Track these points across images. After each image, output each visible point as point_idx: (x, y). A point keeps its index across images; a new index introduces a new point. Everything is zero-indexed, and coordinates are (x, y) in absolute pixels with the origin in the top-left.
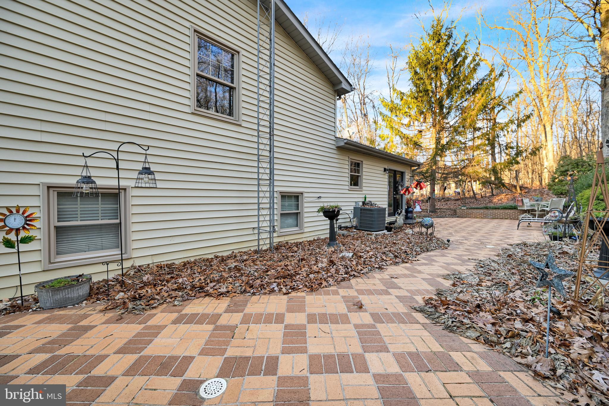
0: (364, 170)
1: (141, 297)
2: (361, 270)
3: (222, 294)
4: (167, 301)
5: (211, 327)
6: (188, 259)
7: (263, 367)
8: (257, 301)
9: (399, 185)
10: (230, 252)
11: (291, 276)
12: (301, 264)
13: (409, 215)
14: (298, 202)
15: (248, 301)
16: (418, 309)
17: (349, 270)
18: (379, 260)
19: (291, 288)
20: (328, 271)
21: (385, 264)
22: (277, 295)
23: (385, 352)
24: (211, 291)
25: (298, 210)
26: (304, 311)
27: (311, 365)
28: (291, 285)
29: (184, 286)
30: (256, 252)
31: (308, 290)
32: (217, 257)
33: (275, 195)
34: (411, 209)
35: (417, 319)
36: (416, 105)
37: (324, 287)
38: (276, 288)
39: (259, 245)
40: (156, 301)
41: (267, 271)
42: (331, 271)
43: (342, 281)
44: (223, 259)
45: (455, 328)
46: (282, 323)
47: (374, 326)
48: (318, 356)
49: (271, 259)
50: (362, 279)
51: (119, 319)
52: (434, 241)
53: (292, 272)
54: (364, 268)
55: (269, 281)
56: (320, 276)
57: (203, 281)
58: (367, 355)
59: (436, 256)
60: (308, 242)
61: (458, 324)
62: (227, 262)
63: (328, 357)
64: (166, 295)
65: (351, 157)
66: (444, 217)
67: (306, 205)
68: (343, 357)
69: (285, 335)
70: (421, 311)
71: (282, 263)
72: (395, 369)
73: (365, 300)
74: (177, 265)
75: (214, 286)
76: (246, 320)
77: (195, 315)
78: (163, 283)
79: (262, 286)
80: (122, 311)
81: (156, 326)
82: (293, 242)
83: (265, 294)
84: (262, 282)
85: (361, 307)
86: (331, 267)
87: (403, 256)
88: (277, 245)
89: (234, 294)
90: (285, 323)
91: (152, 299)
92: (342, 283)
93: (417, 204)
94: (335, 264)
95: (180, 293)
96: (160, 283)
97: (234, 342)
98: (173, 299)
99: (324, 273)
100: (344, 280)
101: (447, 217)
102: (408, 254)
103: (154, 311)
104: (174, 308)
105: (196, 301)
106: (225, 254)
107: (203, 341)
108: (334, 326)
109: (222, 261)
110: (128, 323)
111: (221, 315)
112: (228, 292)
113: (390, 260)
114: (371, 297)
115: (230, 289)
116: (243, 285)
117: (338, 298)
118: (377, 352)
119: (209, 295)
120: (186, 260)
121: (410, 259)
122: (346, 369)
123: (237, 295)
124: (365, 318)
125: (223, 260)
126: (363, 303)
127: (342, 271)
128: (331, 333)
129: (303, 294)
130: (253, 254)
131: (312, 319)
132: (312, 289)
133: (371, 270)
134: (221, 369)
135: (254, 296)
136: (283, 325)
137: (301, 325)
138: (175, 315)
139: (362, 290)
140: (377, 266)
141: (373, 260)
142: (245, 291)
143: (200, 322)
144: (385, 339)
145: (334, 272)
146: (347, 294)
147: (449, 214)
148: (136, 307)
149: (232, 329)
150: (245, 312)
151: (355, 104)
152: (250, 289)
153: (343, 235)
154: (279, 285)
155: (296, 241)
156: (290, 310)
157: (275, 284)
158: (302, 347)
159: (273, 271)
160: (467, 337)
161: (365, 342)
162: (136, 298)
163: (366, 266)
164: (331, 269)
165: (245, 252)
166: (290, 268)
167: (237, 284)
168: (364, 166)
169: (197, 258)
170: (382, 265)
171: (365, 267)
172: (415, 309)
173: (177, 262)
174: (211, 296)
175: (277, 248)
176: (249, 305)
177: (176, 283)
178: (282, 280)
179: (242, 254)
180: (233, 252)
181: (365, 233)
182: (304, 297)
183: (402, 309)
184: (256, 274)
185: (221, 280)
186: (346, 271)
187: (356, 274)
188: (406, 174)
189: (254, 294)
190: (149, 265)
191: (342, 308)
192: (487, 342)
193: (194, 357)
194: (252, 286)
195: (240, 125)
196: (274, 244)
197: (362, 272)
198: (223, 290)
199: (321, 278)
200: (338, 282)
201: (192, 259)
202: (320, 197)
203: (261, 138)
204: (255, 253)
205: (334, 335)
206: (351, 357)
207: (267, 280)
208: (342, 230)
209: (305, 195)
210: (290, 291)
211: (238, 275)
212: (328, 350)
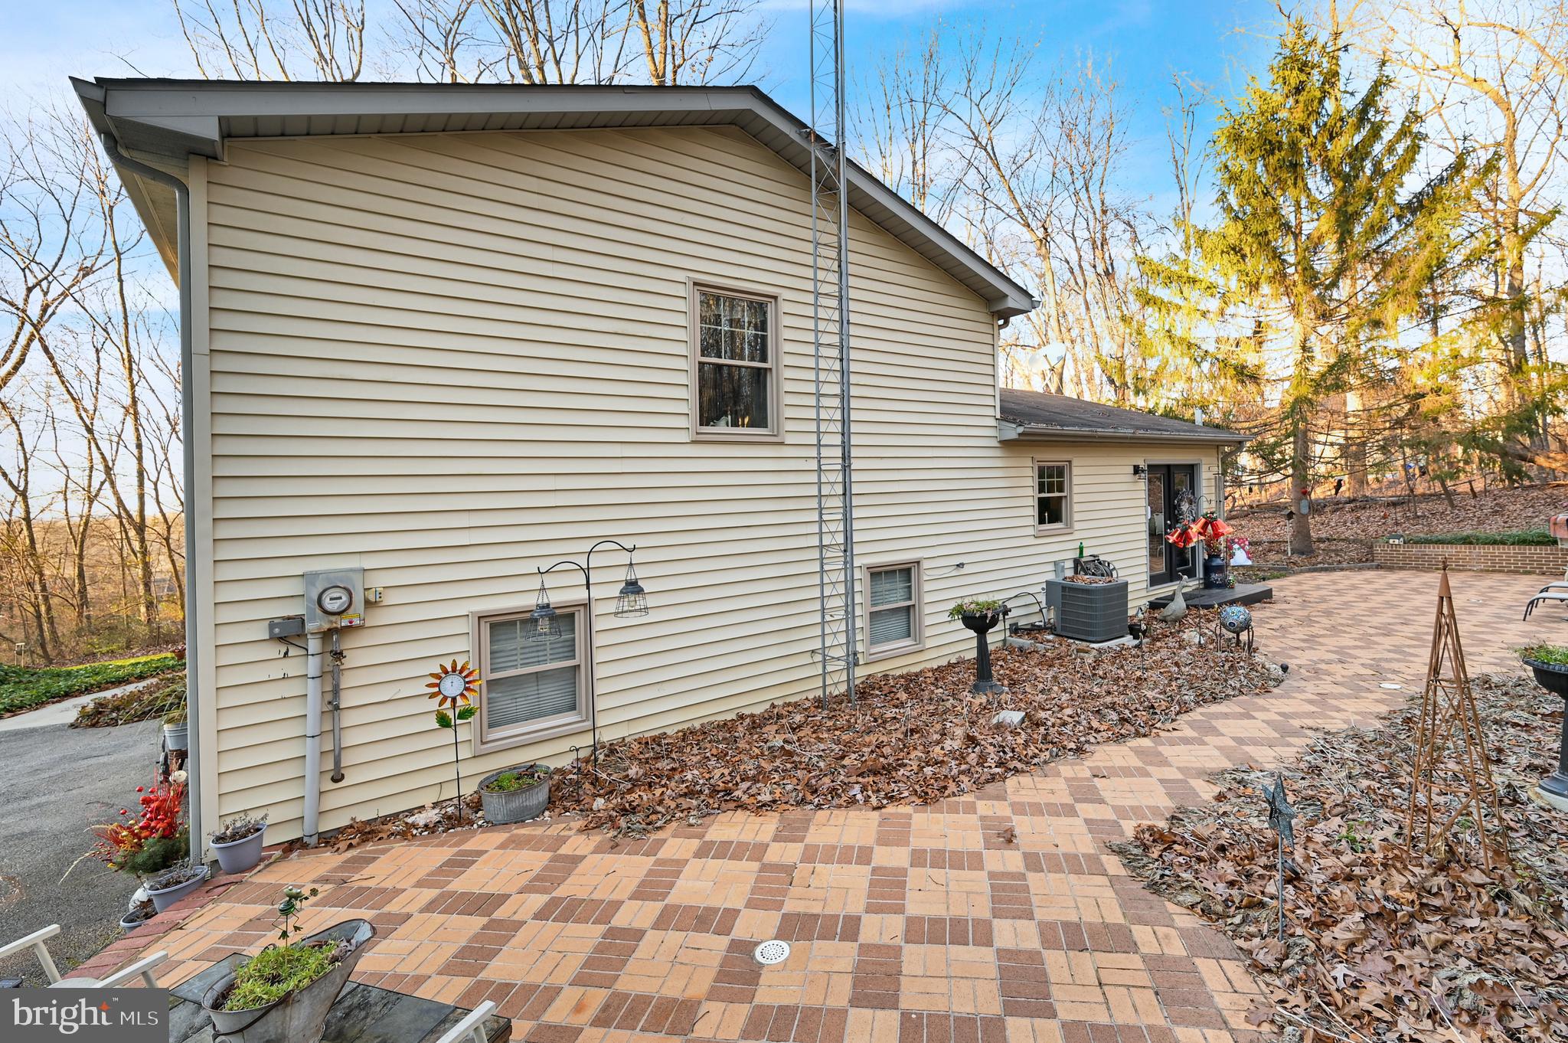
0: (1075, 480)
1: (634, 808)
2: (1035, 756)
3: (764, 805)
4: (677, 815)
5: (755, 866)
6: (689, 725)
7: (839, 930)
8: (825, 822)
9: (1181, 500)
10: (767, 706)
11: (888, 770)
12: (910, 741)
13: (1215, 576)
14: (909, 580)
15: (810, 820)
16: (1115, 848)
17: (1008, 757)
18: (1081, 728)
19: (886, 797)
20: (962, 758)
21: (1092, 740)
22: (861, 810)
23: (1027, 919)
24: (745, 798)
25: (910, 598)
26: (907, 844)
27: (907, 931)
28: (888, 789)
29: (698, 788)
30: (819, 703)
31: (918, 801)
32: (742, 717)
33: (857, 575)
34: (1218, 562)
35: (1107, 866)
36: (1235, 268)
37: (949, 796)
38: (859, 797)
39: (824, 686)
40: (660, 816)
41: (843, 758)
42: (968, 759)
43: (987, 781)
44: (754, 722)
45: (1164, 886)
46: (869, 863)
47: (1023, 877)
48: (920, 920)
49: (850, 727)
50: (1030, 779)
51: (614, 847)
52: (1240, 672)
53: (891, 760)
54: (1041, 751)
55: (846, 780)
56: (944, 771)
57: (729, 778)
58: (996, 922)
59: (1226, 716)
60: (933, 671)
61: (1171, 881)
62: (764, 730)
63: (936, 922)
64: (673, 805)
65: (1039, 456)
66: (1334, 570)
67: (927, 587)
68: (958, 923)
69: (872, 884)
70: (1121, 852)
71: (872, 738)
72: (1033, 943)
73: (1022, 825)
74: (671, 737)
75: (748, 789)
76: (809, 856)
77: (726, 844)
78: (663, 782)
79: (833, 791)
80: (612, 833)
81: (673, 860)
82: (898, 673)
83: (839, 806)
84: (833, 781)
85: (1010, 841)
86: (970, 750)
87: (1143, 716)
88: (862, 683)
89: (786, 807)
90: (873, 865)
91: (653, 813)
92: (987, 786)
93: (1236, 546)
94: (978, 744)
95: (694, 802)
96: (657, 780)
97: (794, 891)
98: (686, 813)
99: (953, 763)
100: (993, 778)
101: (1342, 569)
102: (1156, 713)
103: (660, 835)
104: (691, 829)
105: (722, 817)
106: (758, 710)
107: (748, 888)
108: (953, 873)
109: (754, 728)
110: (628, 853)
111: (768, 845)
112: (774, 801)
113: (1108, 729)
114: (1037, 819)
115: (777, 795)
116: (799, 787)
117: (973, 819)
118: (1014, 918)
119: (741, 806)
120: (685, 726)
121: (1158, 725)
122: (960, 939)
123: (791, 808)
124: (1012, 861)
125: (756, 724)
126: (1017, 832)
127: (992, 758)
128: (947, 885)
129: (909, 809)
130: (813, 709)
131: (918, 858)
132: (926, 799)
133: (1057, 755)
134: (780, 929)
135: (820, 812)
136: (869, 868)
137: (898, 869)
138: (695, 843)
139: (1022, 804)
140: (1072, 745)
141: (1067, 730)
142: (803, 802)
143: (737, 857)
144: (1034, 899)
145: (976, 760)
146: (990, 813)
147: (1352, 560)
148: (633, 827)
149: (789, 869)
150: (807, 841)
151: (1079, 245)
152: (812, 797)
153: (1021, 649)
154: (864, 789)
155: (905, 671)
156: (883, 841)
157: (857, 787)
158: (897, 904)
159: (853, 756)
160: (1178, 904)
161: (1000, 903)
162: (627, 810)
163: (1047, 746)
164: (968, 754)
165: (796, 705)
166: (887, 750)
167: (789, 787)
168: (1075, 471)
169: (705, 721)
170: (1088, 742)
171: (1044, 747)
172: (1110, 847)
173: (670, 732)
174: (746, 808)
175: (864, 692)
176: (812, 829)
177: (683, 782)
178: (871, 779)
179: (790, 709)
180: (773, 706)
181: (1074, 647)
182: (910, 817)
183: (1086, 845)
184: (822, 764)
185: (760, 776)
186: (1000, 758)
187: (1019, 766)
188: (1204, 468)
189: (819, 807)
190: (624, 738)
191: (974, 841)
192: (1206, 912)
193: (739, 911)
194: (816, 791)
195: (782, 444)
196: (857, 682)
197: (1036, 760)
198: (766, 797)
199: (946, 776)
200: (979, 785)
201: (697, 725)
202: (960, 566)
203: (827, 473)
204: (817, 707)
205: (951, 888)
206: (970, 924)
207: (842, 777)
208: (1020, 637)
209: (925, 565)
210: (885, 802)
211: (789, 766)
212: (937, 910)
